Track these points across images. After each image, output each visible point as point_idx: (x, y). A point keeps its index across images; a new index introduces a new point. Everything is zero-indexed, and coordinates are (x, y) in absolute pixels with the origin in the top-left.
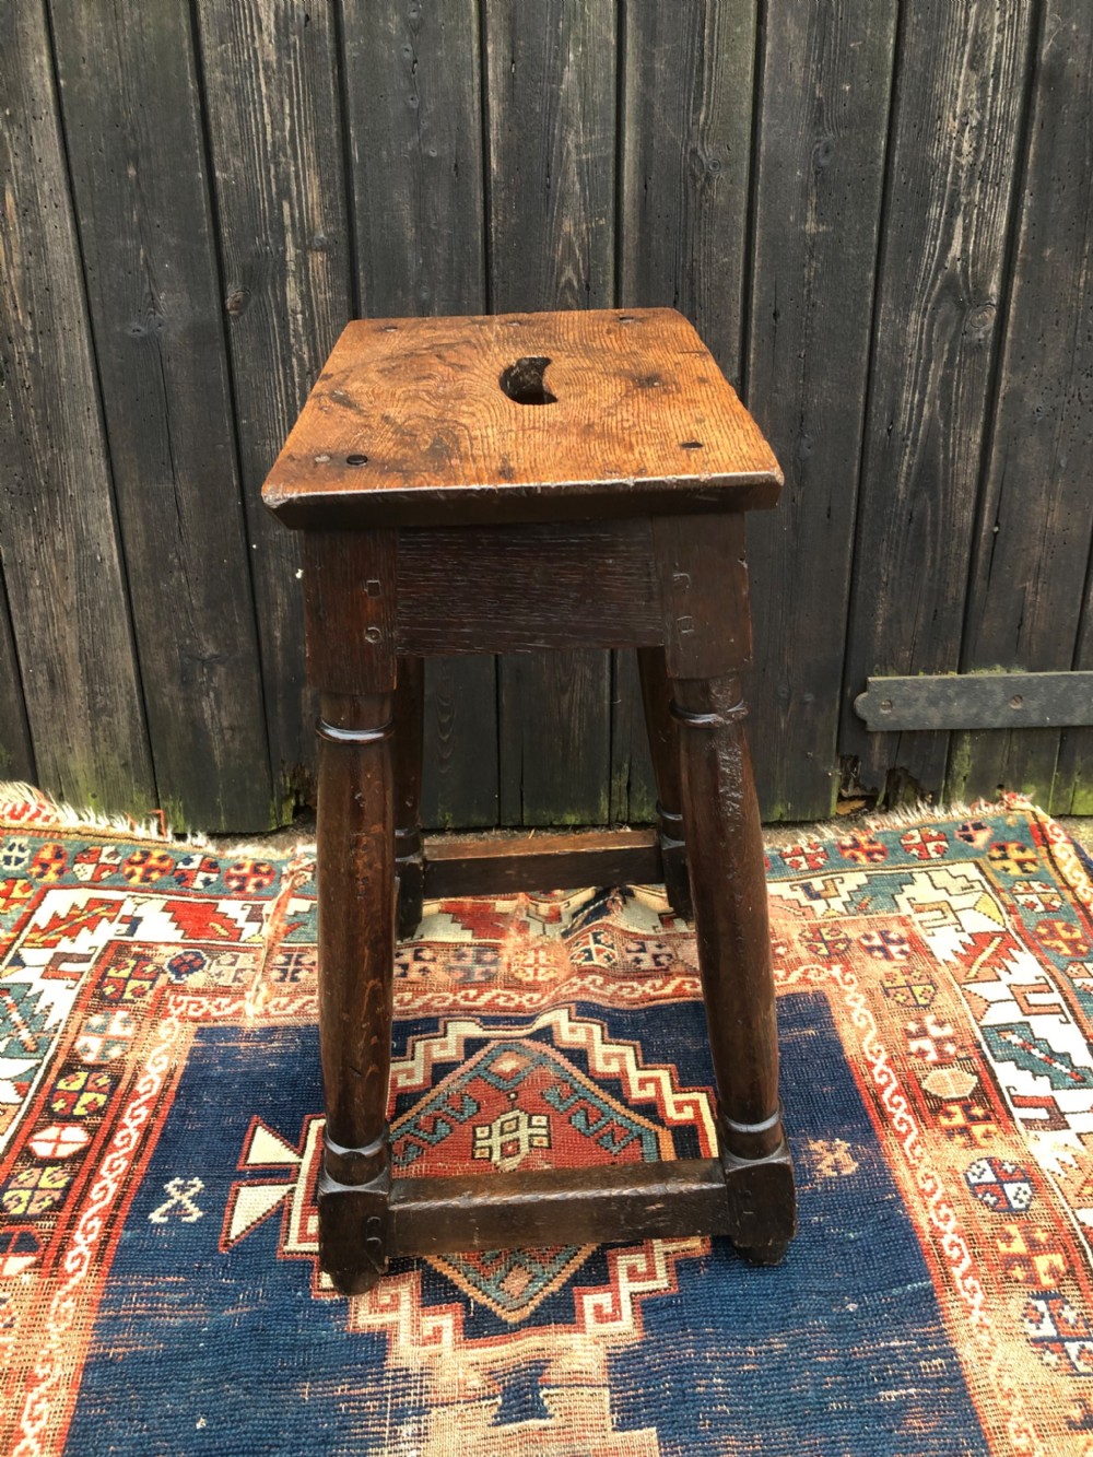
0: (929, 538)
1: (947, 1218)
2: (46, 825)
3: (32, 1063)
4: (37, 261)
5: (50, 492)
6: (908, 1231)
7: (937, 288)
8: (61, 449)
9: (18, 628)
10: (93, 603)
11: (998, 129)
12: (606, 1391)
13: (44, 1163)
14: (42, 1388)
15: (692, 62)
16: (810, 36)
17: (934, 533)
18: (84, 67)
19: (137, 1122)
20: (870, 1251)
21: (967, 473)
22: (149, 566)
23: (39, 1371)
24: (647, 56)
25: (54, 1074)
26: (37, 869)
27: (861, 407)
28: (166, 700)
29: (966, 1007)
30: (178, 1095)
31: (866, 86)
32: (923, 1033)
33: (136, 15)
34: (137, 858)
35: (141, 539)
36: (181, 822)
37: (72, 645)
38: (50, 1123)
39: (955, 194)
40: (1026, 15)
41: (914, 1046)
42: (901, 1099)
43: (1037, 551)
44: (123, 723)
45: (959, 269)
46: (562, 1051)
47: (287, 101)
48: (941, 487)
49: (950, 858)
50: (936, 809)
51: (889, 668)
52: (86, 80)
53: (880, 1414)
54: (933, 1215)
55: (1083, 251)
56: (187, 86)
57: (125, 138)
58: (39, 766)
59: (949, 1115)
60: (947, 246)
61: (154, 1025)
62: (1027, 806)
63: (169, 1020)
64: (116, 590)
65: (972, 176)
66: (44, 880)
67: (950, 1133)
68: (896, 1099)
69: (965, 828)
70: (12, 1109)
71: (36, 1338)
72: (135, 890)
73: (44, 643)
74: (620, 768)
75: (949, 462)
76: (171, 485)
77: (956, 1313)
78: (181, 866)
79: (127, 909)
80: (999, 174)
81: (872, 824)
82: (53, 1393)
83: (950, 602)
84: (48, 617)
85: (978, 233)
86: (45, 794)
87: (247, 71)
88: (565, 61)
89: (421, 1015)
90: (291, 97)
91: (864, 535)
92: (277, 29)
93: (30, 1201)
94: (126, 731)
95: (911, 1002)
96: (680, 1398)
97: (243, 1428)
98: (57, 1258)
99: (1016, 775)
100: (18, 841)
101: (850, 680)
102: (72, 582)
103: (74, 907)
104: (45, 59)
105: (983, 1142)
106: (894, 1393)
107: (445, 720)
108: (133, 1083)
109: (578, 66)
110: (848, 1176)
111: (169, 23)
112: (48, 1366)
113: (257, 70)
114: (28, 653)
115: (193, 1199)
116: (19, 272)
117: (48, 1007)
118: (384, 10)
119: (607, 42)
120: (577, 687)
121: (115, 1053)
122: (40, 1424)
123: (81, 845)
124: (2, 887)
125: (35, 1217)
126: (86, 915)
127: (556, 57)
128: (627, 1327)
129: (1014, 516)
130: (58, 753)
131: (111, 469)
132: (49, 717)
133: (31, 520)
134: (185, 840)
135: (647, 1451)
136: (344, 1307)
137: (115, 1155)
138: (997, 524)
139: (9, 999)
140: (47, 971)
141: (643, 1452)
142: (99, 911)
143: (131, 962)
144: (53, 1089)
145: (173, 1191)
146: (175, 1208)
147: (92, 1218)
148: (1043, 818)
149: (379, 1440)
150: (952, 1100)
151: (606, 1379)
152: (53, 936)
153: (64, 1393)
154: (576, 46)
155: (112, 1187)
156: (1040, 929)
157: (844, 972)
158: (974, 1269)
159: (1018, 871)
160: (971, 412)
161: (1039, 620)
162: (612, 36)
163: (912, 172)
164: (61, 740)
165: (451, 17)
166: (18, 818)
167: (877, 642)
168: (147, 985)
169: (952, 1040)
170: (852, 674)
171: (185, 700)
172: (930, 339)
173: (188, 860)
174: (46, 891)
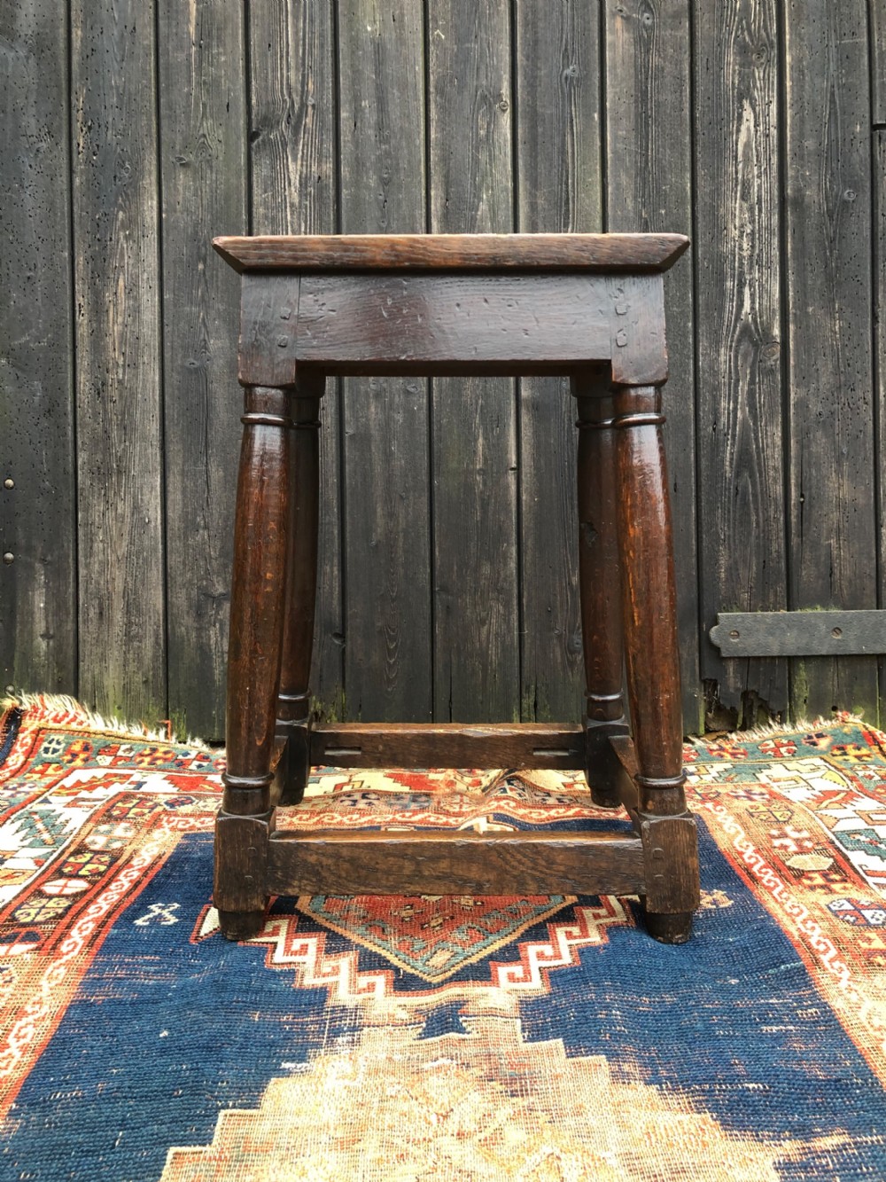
0: (752, 506)
1: (813, 928)
2: (80, 728)
3: (50, 850)
4: (134, 321)
6: (780, 937)
7: (737, 332)
8: (131, 443)
9: (82, 572)
10: (139, 553)
11: (765, 234)
12: (519, 1021)
13: (50, 897)
14: (31, 1019)
15: (561, 199)
16: (636, 182)
17: (756, 501)
18: (178, 207)
19: (129, 879)
20: (747, 948)
21: (774, 458)
22: (182, 526)
23: (28, 1008)
24: (532, 196)
25: (66, 854)
26: (69, 757)
27: (692, 412)
28: (183, 629)
29: (819, 822)
30: (164, 866)
31: (675, 211)
32: (785, 836)
33: (214, 178)
34: (147, 752)
35: (179, 507)
36: (183, 732)
37: (119, 585)
38: (60, 878)
39: (741, 274)
40: (775, 167)
41: (777, 843)
42: (769, 870)
43: (835, 516)
44: (149, 648)
45: (750, 319)
47: (303, 225)
48: (756, 468)
49: (799, 756)
50: (784, 726)
51: (734, 606)
52: (179, 215)
53: (762, 1038)
54: (801, 926)
55: (834, 308)
56: (241, 217)
57: (199, 248)
58: (81, 682)
59: (811, 879)
60: (740, 305)
61: (149, 832)
62: (858, 721)
63: (162, 830)
64: (157, 545)
65: (752, 262)
66: (73, 764)
67: (812, 888)
68: (764, 870)
69: (810, 737)
70: (30, 873)
71: (30, 990)
72: (143, 769)
73: (99, 584)
74: (528, 687)
75: (760, 451)
76: (204, 468)
77: (824, 981)
78: (180, 757)
79: (137, 777)
80: (770, 261)
81: (733, 736)
82: (38, 1023)
83: (775, 555)
84: (105, 564)
85: (761, 298)
86: (82, 705)
87: (281, 207)
88: (480, 199)
89: (366, 825)
90: (306, 222)
91: (703, 504)
92: (301, 185)
93: (38, 914)
94: (151, 654)
95: (773, 819)
96: (583, 1021)
97: (199, 1034)
98: (56, 944)
99: (846, 698)
100: (56, 738)
101: (703, 616)
102: (126, 537)
103: (94, 777)
104: (155, 203)
105: (843, 891)
106: (775, 1029)
107: (392, 646)
108: (131, 858)
109: (488, 201)
110: (726, 908)
111: (233, 181)
112: (37, 1006)
113: (286, 207)
114: (86, 592)
115: (171, 913)
116: (121, 328)
117: (67, 821)
118: (367, 173)
119: (506, 189)
120: (494, 621)
121: (117, 845)
122: (22, 1041)
123: (104, 743)
124: (39, 768)
125: (40, 923)
126: (103, 781)
127: (475, 197)
128: (536, 986)
129: (813, 491)
130: (97, 671)
131: (164, 456)
132: (94, 642)
133: (103, 492)
134: (185, 743)
135: (555, 1052)
136: (291, 974)
137: (110, 893)
138: (802, 496)
139: (36, 817)
140: (68, 805)
141: (550, 1053)
142: (114, 779)
143: (135, 801)
144: (65, 862)
145: (155, 909)
146: (155, 917)
147: (88, 922)
148: (872, 728)
149: (318, 1046)
150: (813, 871)
151: (518, 1014)
152: (75, 790)
153: (48, 1022)
154: (487, 190)
155: (106, 907)
156: (879, 790)
157: (715, 806)
158: (839, 957)
159: (856, 761)
160: (772, 415)
161: (844, 571)
162: (510, 185)
163: (711, 261)
164: (101, 661)
165: (408, 176)
166: (59, 722)
167: (722, 586)
168: (146, 811)
169: (809, 839)
170: (705, 611)
171: (197, 629)
172: (736, 366)
173: (186, 754)
174: (73, 769)
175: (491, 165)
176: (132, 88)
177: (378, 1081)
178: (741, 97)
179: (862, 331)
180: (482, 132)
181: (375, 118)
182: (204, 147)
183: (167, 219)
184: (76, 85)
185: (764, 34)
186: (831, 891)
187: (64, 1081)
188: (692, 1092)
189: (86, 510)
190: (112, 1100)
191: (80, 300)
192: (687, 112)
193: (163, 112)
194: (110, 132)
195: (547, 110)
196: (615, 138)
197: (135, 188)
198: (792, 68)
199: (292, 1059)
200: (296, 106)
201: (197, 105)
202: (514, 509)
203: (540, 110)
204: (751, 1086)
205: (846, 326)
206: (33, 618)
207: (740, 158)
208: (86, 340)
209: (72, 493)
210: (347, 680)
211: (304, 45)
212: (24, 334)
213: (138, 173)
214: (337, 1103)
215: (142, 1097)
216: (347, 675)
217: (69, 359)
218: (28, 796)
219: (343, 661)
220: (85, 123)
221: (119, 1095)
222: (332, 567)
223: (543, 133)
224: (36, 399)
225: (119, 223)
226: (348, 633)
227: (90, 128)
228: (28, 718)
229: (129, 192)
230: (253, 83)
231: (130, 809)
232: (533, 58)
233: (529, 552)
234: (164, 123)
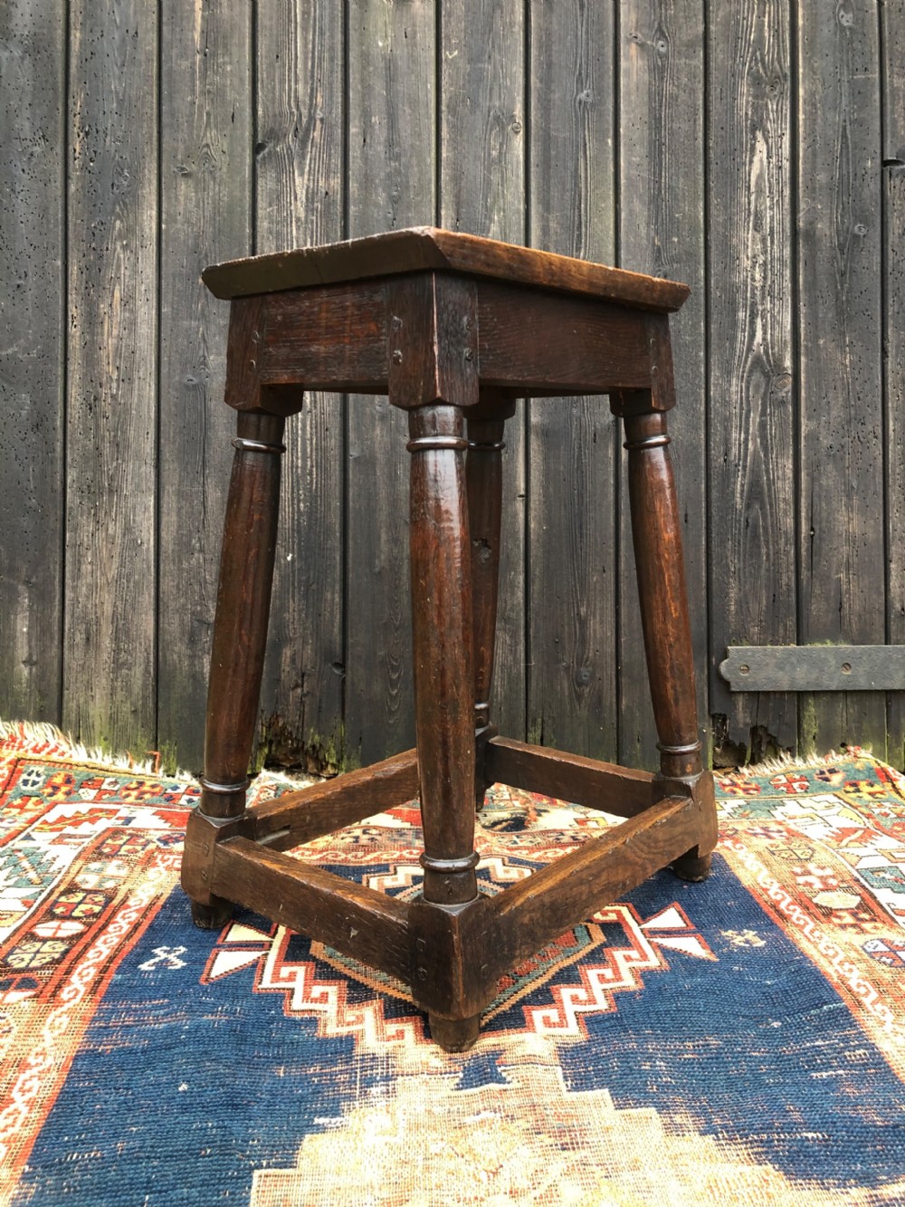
0: (762, 538)
1: (851, 970)
2: (61, 759)
3: (38, 890)
4: (129, 334)
5: (111, 492)
6: (819, 979)
7: (749, 363)
8: (123, 460)
9: (69, 594)
10: (129, 576)
11: (777, 266)
12: (559, 1069)
13: (44, 940)
14: (35, 1071)
15: (574, 223)
16: (649, 209)
17: (766, 534)
18: (179, 218)
19: (127, 920)
20: (786, 991)
21: (785, 489)
22: (177, 548)
23: (31, 1060)
24: (544, 220)
25: (56, 894)
26: (49, 790)
27: (703, 442)
28: (175, 656)
29: (842, 860)
30: (164, 907)
31: (688, 239)
32: (809, 873)
33: (217, 190)
34: (134, 785)
35: (173, 528)
36: (172, 765)
37: (108, 609)
38: (52, 920)
39: (754, 304)
40: (787, 200)
41: (801, 880)
42: (796, 907)
43: (844, 550)
44: (138, 676)
45: (762, 351)
46: (498, 884)
47: (309, 240)
48: (767, 500)
49: (812, 792)
50: (796, 760)
51: (744, 640)
52: (179, 226)
53: (813, 1084)
54: (838, 968)
55: (845, 342)
56: (244, 231)
57: (200, 261)
58: (65, 711)
59: (839, 917)
60: (752, 336)
61: (144, 870)
62: (869, 757)
63: (157, 869)
64: (149, 568)
65: (764, 293)
66: (54, 798)
67: (843, 927)
68: (792, 907)
69: (822, 773)
70: (18, 915)
71: (31, 1041)
72: (130, 804)
73: (86, 608)
74: (534, 721)
75: (771, 483)
76: (201, 489)
77: (869, 1023)
78: (169, 791)
79: (124, 812)
80: (781, 292)
82: (43, 1075)
83: (784, 588)
84: (93, 588)
85: (773, 328)
86: (66, 735)
87: (286, 222)
88: (491, 220)
89: (373, 863)
90: (312, 238)
91: (713, 535)
92: (307, 200)
93: (31, 960)
94: (140, 682)
95: (794, 857)
96: (628, 1072)
97: (222, 1090)
98: (55, 992)
99: (855, 734)
100: (36, 769)
101: (713, 650)
102: (116, 560)
103: (78, 812)
104: (154, 213)
105: (874, 931)
106: (825, 1075)
107: (395, 677)
108: (126, 898)
109: (500, 223)
110: (759, 948)
111: (237, 193)
112: (41, 1057)
113: (291, 222)
114: (73, 616)
115: (178, 957)
116: (115, 341)
117: (54, 859)
118: (376, 189)
119: (519, 210)
120: (500, 652)
121: (110, 884)
122: (28, 1096)
123: (88, 775)
124: (18, 801)
125: (36, 969)
126: (87, 816)
127: (486, 218)
128: (574, 1033)
129: (824, 524)
130: (82, 700)
131: (158, 475)
132: (80, 669)
133: (93, 511)
134: (173, 776)
135: (602, 1103)
136: (313, 1022)
137: (108, 936)
138: (812, 529)
139: (20, 855)
140: (53, 842)
141: (597, 1104)
142: (100, 814)
143: (126, 838)
144: (55, 903)
145: (160, 953)
146: (162, 962)
147: (88, 967)
148: (884, 765)
149: (350, 1098)
150: (841, 910)
151: (558, 1062)
152: (59, 826)
153: (54, 1074)
154: (499, 212)
155: (106, 952)
156: (896, 828)
157: (734, 844)
158: (881, 999)
159: (870, 798)
160: (783, 446)
161: (854, 604)
162: (522, 207)
163: (723, 290)
164: (87, 688)
165: (418, 195)
166: (39, 752)
167: (732, 619)
168: (139, 848)
169: (834, 877)
170: (715, 645)
171: (190, 656)
172: (748, 397)
173: (176, 788)
174: (55, 804)
175: (502, 186)
176: (133, 93)
177: (420, 1138)
178: (754, 129)
179: (872, 364)
180: (494, 153)
181: (385, 134)
182: (207, 157)
183: (167, 229)
184: (73, 88)
185: (778, 67)
186: (863, 931)
187: (78, 1140)
188: (751, 1142)
189: (75, 530)
190: (135, 1161)
191: (73, 311)
192: (700, 142)
193: (165, 119)
194: (108, 139)
195: (561, 133)
196: (629, 163)
197: (134, 196)
198: (804, 102)
199: (324, 1113)
200: (304, 120)
201: (201, 115)
202: (522, 536)
203: (553, 133)
204: (810, 1135)
205: (856, 359)
206: (15, 643)
207: (753, 189)
208: (78, 354)
209: (59, 512)
210: (347, 712)
211: (313, 57)
212: (11, 345)
213: (137, 180)
214: (379, 1161)
215: (165, 1157)
216: (347, 706)
217: (60, 371)
218: (8, 832)
219: (343, 692)
220: (81, 129)
221: (142, 1155)
222: (333, 594)
223: (556, 156)
224: (24, 413)
225: (116, 233)
226: (349, 663)
227: (87, 134)
228: (5, 747)
229: (127, 200)
230: (260, 94)
231: (121, 846)
232: (547, 81)
233: (537, 581)
234: (165, 132)
